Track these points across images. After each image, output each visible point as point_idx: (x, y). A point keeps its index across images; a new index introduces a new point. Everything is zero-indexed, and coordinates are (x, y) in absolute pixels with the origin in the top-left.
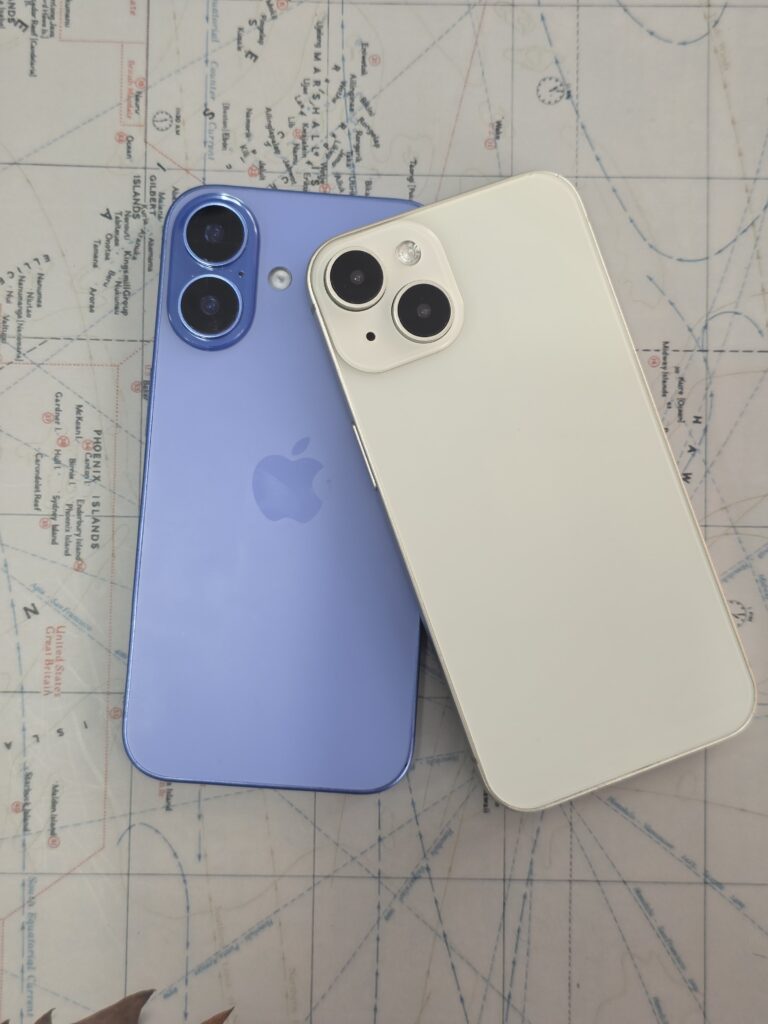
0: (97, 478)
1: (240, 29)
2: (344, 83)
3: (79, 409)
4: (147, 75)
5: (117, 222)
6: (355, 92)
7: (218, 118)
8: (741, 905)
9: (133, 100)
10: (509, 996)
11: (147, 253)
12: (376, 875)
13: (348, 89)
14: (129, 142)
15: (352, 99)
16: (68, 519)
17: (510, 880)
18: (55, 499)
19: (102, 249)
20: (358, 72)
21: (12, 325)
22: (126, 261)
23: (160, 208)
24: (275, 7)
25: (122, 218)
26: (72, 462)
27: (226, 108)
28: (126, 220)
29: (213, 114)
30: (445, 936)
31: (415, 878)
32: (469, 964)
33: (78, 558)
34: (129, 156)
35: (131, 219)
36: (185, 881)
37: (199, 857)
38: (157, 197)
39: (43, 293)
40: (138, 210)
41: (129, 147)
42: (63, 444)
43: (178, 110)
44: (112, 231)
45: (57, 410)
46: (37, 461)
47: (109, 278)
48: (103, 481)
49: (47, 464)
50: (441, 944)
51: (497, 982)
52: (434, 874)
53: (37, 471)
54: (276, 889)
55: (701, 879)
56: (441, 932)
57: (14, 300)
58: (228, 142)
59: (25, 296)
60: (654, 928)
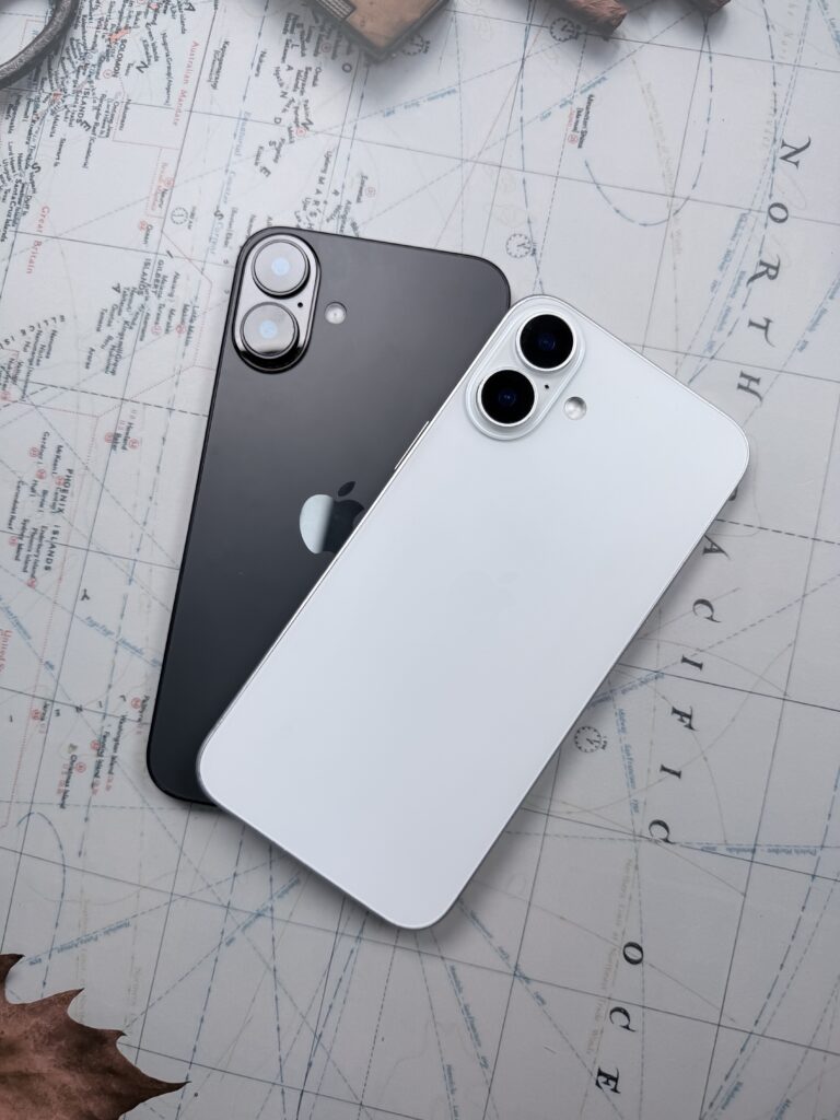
0: (61, 511)
1: (261, 148)
2: (339, 207)
3: (59, 450)
4: (176, 175)
5: (124, 295)
6: (348, 216)
7: (226, 221)
8: (543, 1002)
9: (159, 196)
10: (320, 1036)
11: (142, 326)
12: (226, 904)
13: (342, 212)
14: (148, 230)
15: (344, 222)
16: (31, 542)
17: (342, 934)
18: (26, 521)
19: (107, 316)
20: (354, 200)
21: (24, 369)
22: (124, 329)
23: (161, 288)
24: (294, 134)
25: (128, 293)
26: (45, 492)
27: (234, 211)
28: (132, 294)
29: (222, 215)
30: (275, 970)
31: (259, 915)
32: (291, 1000)
33: (33, 576)
34: (146, 242)
35: (135, 294)
36: (64, 871)
37: (80, 854)
38: (160, 279)
39: (53, 346)
40: (142, 289)
41: (147, 235)
42: (41, 477)
43: (194, 208)
44: (118, 303)
45: (43, 447)
46: (19, 487)
47: (107, 341)
48: (66, 514)
49: (25, 491)
50: (270, 976)
51: (312, 1020)
52: (276, 914)
53: (17, 495)
54: (138, 897)
55: (511, 971)
56: (272, 966)
57: (30, 350)
58: (230, 240)
59: (38, 347)
60: (460, 1004)
